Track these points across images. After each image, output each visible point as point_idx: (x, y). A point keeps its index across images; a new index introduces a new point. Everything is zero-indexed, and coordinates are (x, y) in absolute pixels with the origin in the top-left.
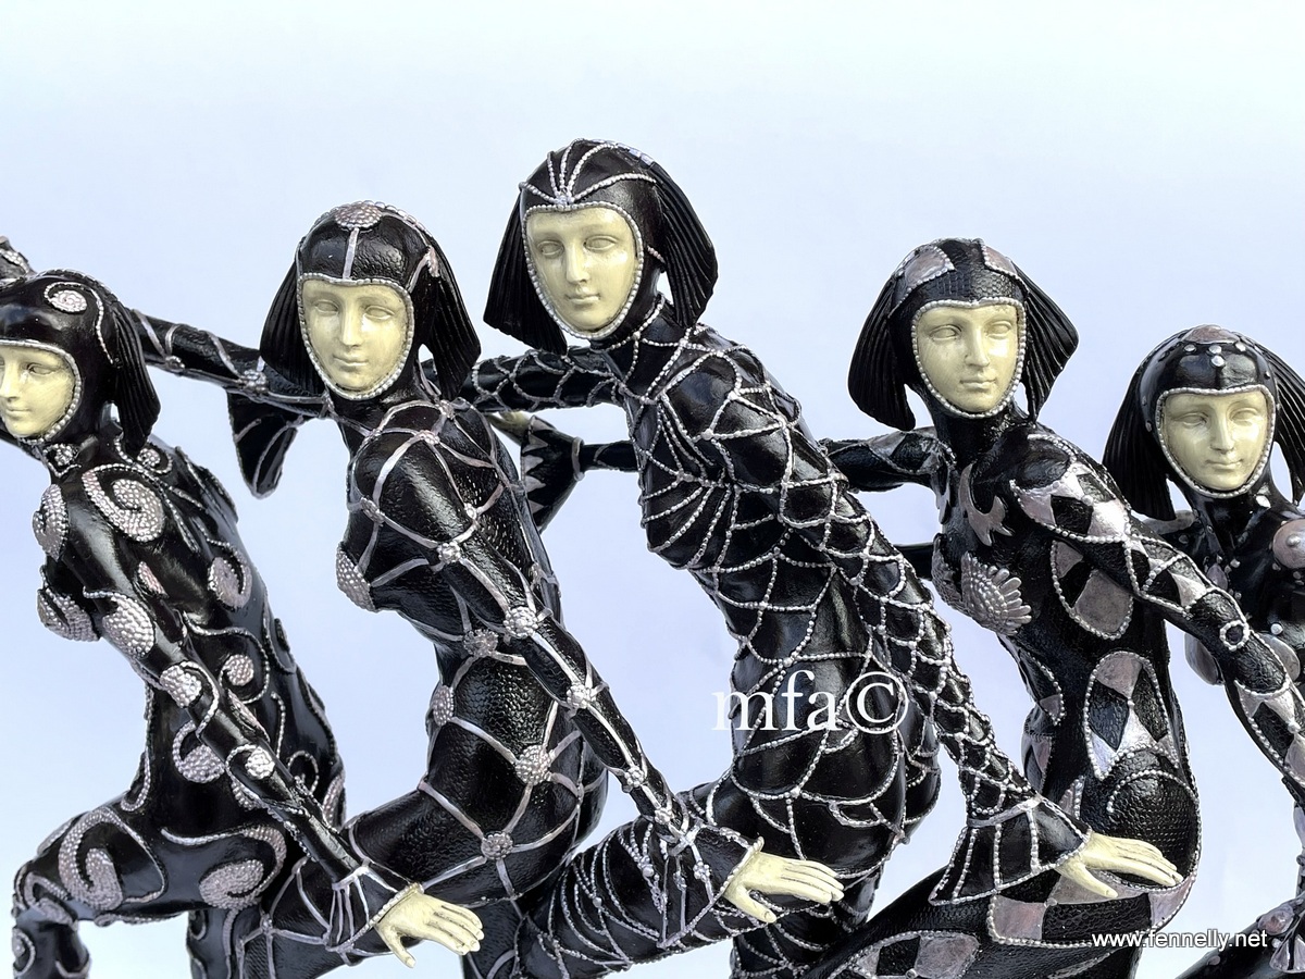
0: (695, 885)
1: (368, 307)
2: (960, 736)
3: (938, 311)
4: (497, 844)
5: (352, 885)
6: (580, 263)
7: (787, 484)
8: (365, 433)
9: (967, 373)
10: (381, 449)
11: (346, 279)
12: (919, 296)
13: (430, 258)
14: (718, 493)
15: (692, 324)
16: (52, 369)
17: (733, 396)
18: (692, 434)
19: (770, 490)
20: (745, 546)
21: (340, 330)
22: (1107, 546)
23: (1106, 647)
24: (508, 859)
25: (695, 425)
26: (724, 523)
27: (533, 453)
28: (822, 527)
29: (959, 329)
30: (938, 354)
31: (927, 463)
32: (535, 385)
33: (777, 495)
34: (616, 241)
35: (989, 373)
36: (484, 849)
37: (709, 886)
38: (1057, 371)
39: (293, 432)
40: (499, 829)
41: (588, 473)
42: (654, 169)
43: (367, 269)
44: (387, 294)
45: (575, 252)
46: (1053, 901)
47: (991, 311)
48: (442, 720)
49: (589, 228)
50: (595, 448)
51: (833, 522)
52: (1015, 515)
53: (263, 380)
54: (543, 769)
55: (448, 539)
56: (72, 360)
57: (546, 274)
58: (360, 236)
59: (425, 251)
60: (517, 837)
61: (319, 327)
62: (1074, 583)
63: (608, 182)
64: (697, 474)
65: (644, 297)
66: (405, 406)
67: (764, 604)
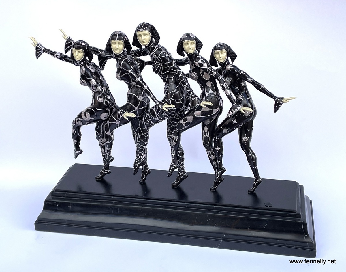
0: (159, 108)
1: (119, 43)
2: (188, 90)
3: (185, 42)
4: (136, 108)
5: (120, 112)
6: (143, 37)
7: (168, 62)
8: (119, 59)
9: (189, 49)
10: (121, 60)
11: (117, 40)
12: (183, 40)
13: (126, 37)
14: (161, 64)
15: (157, 44)
16: (81, 52)
17: (161, 52)
18: (157, 57)
19: (166, 63)
20: (164, 71)
21: (116, 46)
22: (205, 68)
23: (207, 81)
24: (138, 110)
25: (157, 56)
26: (162, 68)
27: (138, 63)
28: (172, 67)
29: (188, 44)
30: (186, 47)
31: (188, 61)
32: (138, 53)
33: (167, 64)
34: (148, 35)
35: (192, 49)
36: (135, 109)
37: (161, 108)
38: (201, 49)
39: (106, 61)
40: (137, 106)
41: (146, 65)
42: (152, 26)
43: (119, 39)
44: (121, 42)
45: (142, 36)
46: (201, 111)
47: (191, 42)
48: (129, 94)
49: (144, 33)
50: (147, 62)
51: (174, 67)
52: (195, 66)
53: (104, 54)
54: (142, 99)
55: (130, 70)
56: (84, 51)
57: (140, 39)
58: (118, 35)
59: (125, 37)
60: (139, 107)
61: (113, 46)
62: (203, 74)
63: (146, 28)
64: (158, 62)
65: (151, 41)
66: (123, 55)
67: (167, 78)
